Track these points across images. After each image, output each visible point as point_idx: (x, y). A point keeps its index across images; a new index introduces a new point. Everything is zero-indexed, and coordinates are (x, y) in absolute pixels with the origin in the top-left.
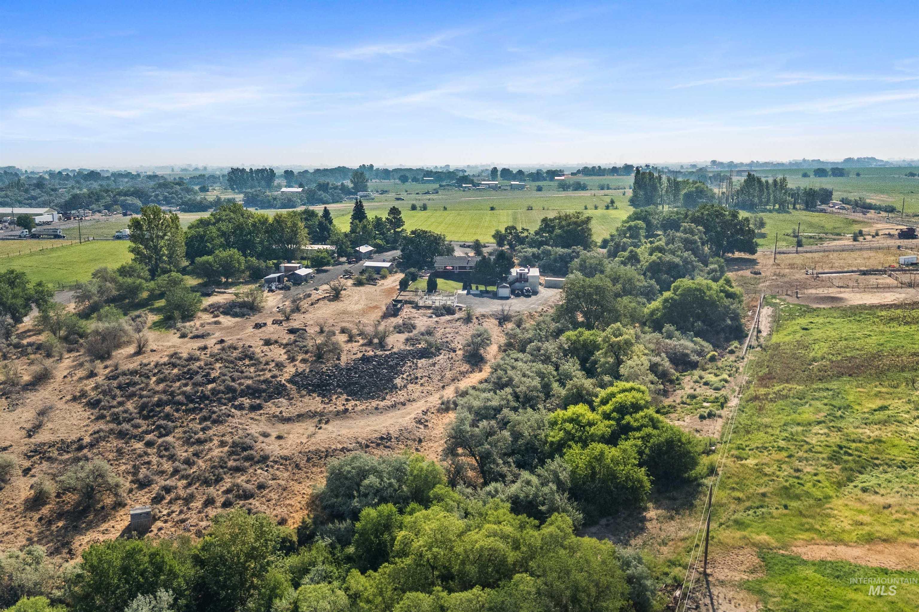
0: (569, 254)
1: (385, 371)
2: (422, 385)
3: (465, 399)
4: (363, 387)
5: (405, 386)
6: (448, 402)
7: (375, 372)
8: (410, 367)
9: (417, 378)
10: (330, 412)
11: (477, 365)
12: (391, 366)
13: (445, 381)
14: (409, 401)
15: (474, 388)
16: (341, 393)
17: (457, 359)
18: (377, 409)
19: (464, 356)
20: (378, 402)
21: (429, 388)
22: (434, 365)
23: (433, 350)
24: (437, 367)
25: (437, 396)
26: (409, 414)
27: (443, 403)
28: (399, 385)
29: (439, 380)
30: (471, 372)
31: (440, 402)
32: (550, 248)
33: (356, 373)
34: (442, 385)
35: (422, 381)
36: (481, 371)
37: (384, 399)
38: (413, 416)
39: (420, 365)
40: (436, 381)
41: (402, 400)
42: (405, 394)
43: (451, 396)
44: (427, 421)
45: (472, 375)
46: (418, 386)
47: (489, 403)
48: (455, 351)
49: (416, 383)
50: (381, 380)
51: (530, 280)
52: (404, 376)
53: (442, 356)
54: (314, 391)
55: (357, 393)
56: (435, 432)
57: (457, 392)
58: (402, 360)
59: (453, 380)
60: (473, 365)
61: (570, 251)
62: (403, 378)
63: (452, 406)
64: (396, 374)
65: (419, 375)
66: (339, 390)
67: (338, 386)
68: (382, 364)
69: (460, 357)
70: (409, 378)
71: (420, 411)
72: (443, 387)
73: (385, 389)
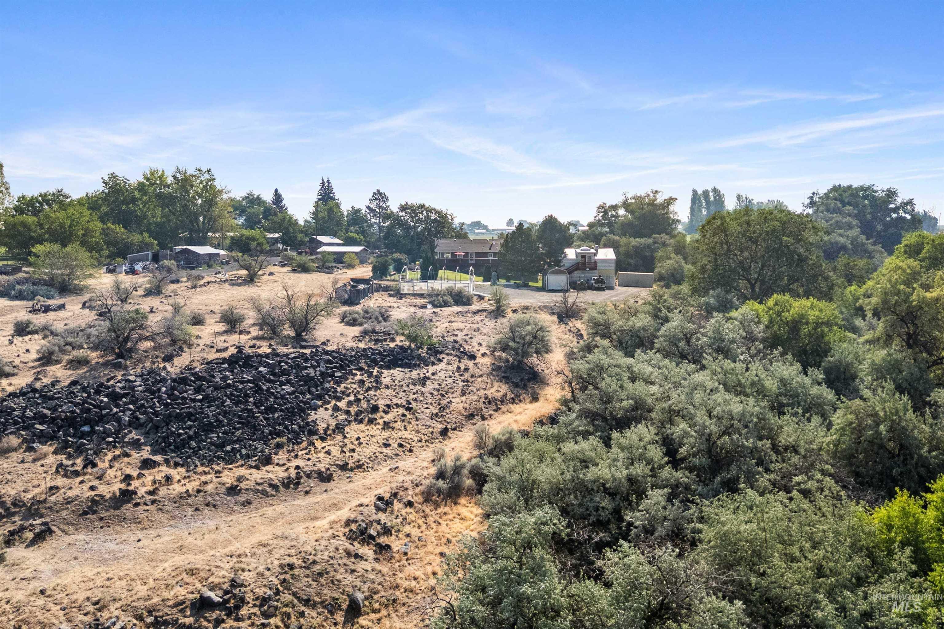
0: (649, 246)
1: (288, 388)
2: (387, 426)
3: (508, 461)
4: (209, 428)
5: (339, 429)
6: (457, 470)
7: (258, 390)
8: (362, 382)
9: (375, 409)
10: (69, 501)
11: (525, 387)
12: (308, 380)
13: (451, 418)
14: (344, 467)
15: (526, 434)
16: (136, 445)
17: (477, 372)
18: (233, 490)
19: (496, 368)
20: (243, 471)
21: (405, 434)
22: (423, 381)
23: (423, 352)
24: (430, 386)
25: (428, 454)
26: (335, 506)
27: (441, 475)
28: (322, 426)
29: (434, 416)
30: (513, 401)
31: (433, 470)
32: (617, 238)
33: (198, 390)
34: (439, 427)
35: (388, 418)
36: (535, 399)
37: (268, 461)
38: (344, 514)
39: (386, 380)
40: (425, 416)
41: (322, 466)
42: (335, 451)
43: (465, 456)
44: (387, 531)
45: (516, 408)
46: (375, 430)
47: (592, 473)
48: (472, 357)
49: (371, 421)
50: (270, 409)
51: (600, 266)
52: (342, 404)
53: (442, 365)
54: (43, 438)
55: (184, 444)
56: (410, 570)
57: (479, 446)
58: (341, 368)
59: (471, 416)
60: (516, 385)
61: (650, 241)
62: (336, 409)
63: (469, 482)
64: (320, 397)
65: (381, 403)
66: (133, 435)
67: (134, 423)
68: (284, 372)
69: (485, 370)
70: (353, 410)
71: (370, 499)
72: (444, 433)
73: (279, 434)
